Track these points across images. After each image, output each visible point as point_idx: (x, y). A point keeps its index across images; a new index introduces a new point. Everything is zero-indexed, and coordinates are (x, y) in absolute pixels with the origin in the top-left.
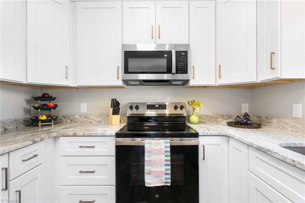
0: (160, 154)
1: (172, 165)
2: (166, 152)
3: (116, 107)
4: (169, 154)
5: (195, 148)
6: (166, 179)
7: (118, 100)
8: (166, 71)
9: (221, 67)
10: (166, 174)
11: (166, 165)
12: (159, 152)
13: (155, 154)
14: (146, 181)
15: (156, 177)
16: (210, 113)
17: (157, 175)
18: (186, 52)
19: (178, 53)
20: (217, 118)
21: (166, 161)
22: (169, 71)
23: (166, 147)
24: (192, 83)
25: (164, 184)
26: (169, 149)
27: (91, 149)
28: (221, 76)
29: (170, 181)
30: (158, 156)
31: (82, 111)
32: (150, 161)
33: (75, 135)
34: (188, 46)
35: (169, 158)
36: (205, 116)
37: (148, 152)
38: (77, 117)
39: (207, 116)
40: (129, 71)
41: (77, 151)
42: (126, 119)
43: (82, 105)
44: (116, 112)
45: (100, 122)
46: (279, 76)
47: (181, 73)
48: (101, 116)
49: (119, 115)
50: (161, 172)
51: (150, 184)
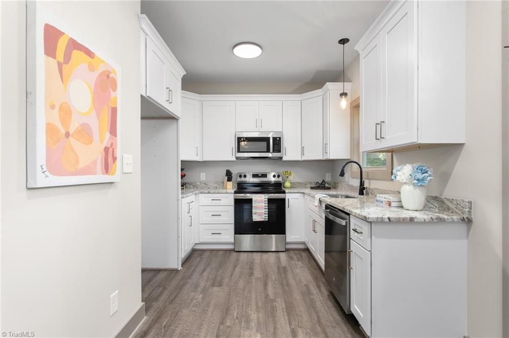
0: (262, 202)
1: (268, 209)
2: (265, 201)
3: (229, 175)
4: (267, 202)
5: (283, 200)
6: (265, 217)
7: (231, 170)
8: (266, 150)
9: (304, 148)
10: (265, 214)
11: (265, 209)
12: (261, 201)
13: (259, 203)
14: (253, 218)
15: (259, 215)
16: (301, 181)
17: (260, 214)
18: (280, 138)
19: (274, 139)
20: (306, 184)
21: (265, 206)
22: (268, 151)
23: (265, 198)
24: (285, 159)
25: (264, 220)
26: (267, 200)
27: (219, 201)
28: (304, 154)
29: (267, 218)
30: (260, 204)
31: (201, 179)
32: (256, 206)
33: (209, 193)
34: (281, 132)
35: (267, 205)
36: (297, 183)
37: (255, 201)
38: (198, 183)
39: (299, 183)
40: (241, 150)
41: (210, 202)
42: (236, 185)
43: (202, 174)
44: (229, 179)
45: (216, 187)
46: (328, 157)
47: (277, 152)
48: (217, 183)
49: (232, 182)
50: (262, 213)
51: (256, 219)
